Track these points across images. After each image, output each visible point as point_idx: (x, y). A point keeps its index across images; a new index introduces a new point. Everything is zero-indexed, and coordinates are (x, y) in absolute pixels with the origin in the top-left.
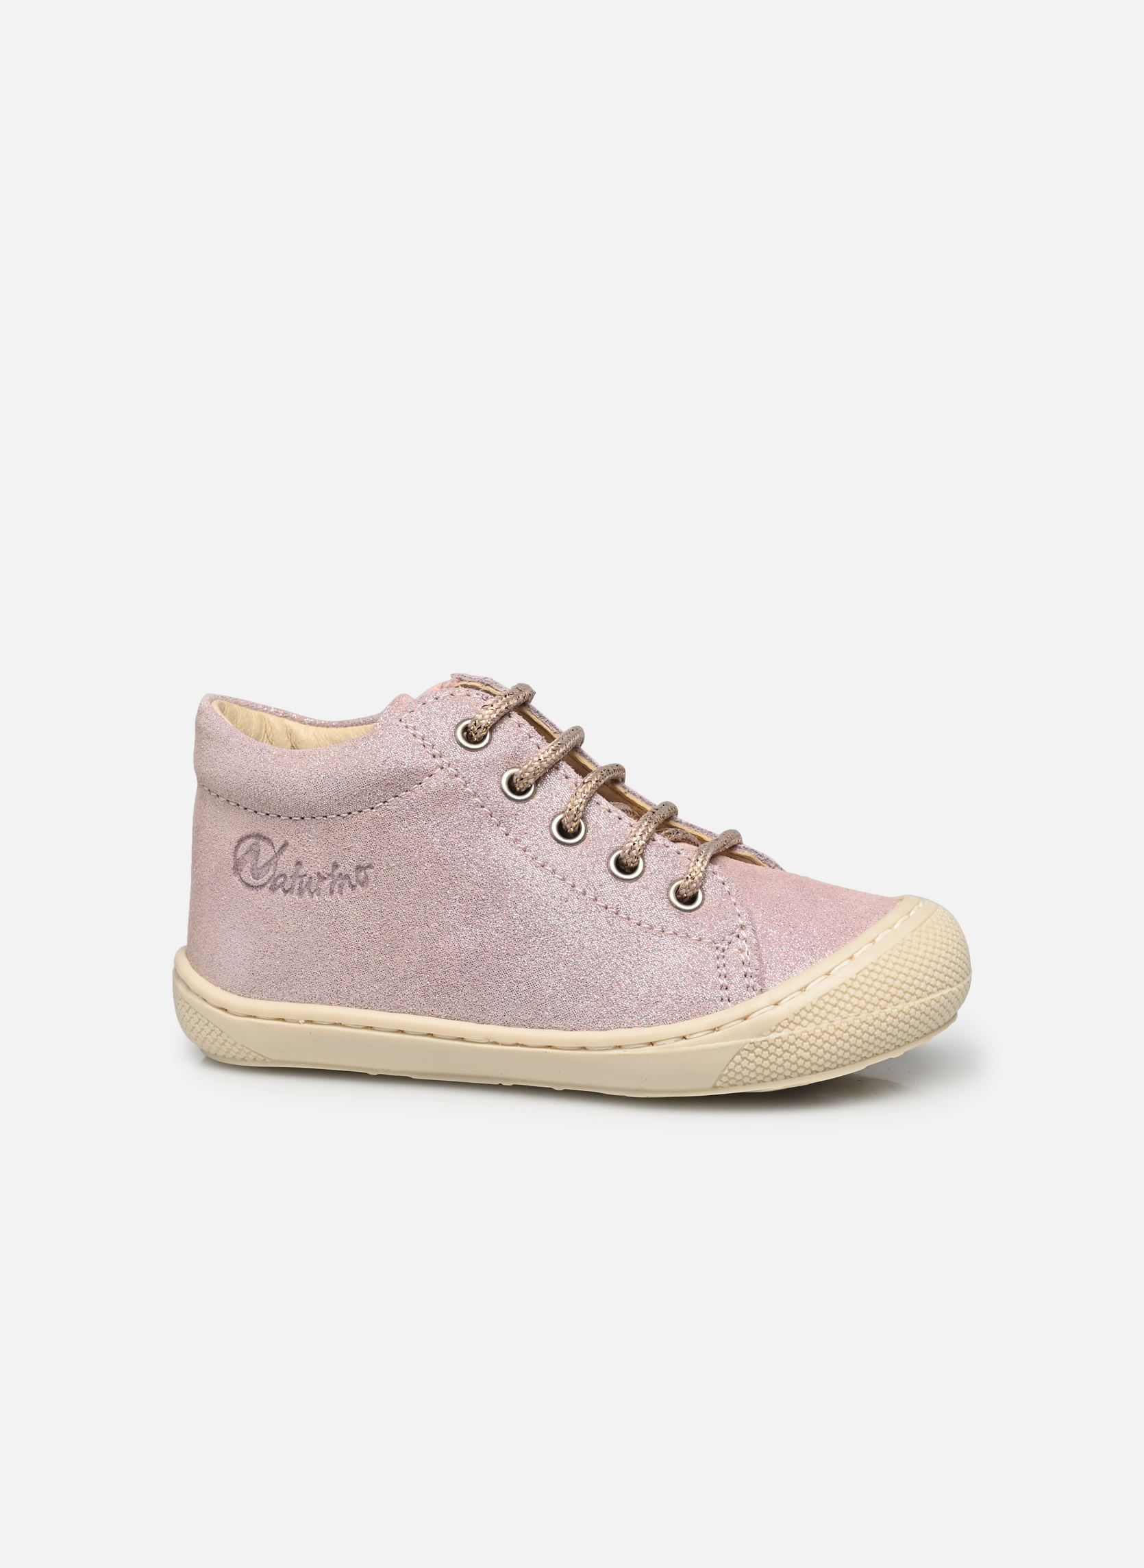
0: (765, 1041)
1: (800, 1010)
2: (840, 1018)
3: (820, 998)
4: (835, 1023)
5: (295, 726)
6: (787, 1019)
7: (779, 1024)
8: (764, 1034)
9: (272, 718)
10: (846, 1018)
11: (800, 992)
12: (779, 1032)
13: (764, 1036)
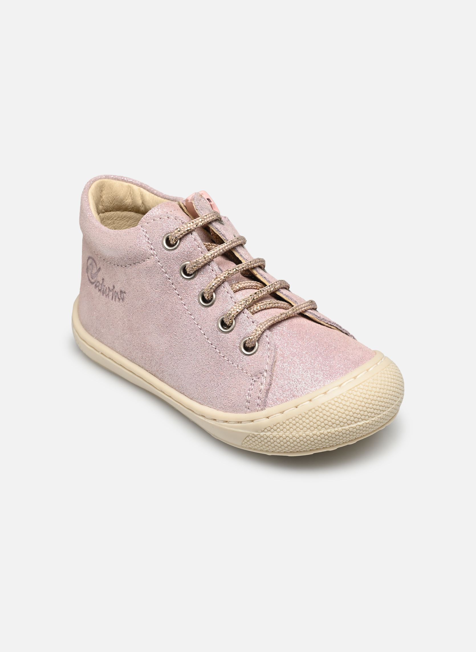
0: (259, 434)
1: (277, 424)
2: (296, 431)
3: (288, 420)
4: (292, 433)
5: (145, 192)
6: (270, 426)
7: (266, 428)
8: (258, 431)
9: (135, 187)
10: (298, 432)
11: (280, 414)
12: (266, 432)
13: (258, 432)
